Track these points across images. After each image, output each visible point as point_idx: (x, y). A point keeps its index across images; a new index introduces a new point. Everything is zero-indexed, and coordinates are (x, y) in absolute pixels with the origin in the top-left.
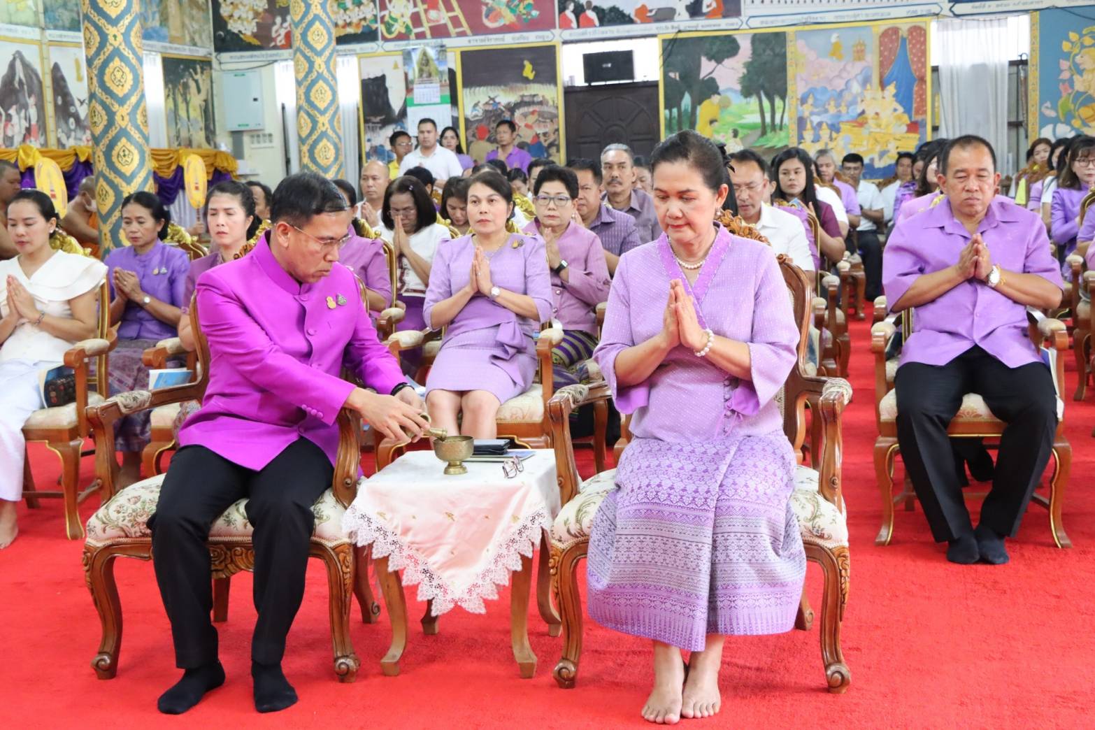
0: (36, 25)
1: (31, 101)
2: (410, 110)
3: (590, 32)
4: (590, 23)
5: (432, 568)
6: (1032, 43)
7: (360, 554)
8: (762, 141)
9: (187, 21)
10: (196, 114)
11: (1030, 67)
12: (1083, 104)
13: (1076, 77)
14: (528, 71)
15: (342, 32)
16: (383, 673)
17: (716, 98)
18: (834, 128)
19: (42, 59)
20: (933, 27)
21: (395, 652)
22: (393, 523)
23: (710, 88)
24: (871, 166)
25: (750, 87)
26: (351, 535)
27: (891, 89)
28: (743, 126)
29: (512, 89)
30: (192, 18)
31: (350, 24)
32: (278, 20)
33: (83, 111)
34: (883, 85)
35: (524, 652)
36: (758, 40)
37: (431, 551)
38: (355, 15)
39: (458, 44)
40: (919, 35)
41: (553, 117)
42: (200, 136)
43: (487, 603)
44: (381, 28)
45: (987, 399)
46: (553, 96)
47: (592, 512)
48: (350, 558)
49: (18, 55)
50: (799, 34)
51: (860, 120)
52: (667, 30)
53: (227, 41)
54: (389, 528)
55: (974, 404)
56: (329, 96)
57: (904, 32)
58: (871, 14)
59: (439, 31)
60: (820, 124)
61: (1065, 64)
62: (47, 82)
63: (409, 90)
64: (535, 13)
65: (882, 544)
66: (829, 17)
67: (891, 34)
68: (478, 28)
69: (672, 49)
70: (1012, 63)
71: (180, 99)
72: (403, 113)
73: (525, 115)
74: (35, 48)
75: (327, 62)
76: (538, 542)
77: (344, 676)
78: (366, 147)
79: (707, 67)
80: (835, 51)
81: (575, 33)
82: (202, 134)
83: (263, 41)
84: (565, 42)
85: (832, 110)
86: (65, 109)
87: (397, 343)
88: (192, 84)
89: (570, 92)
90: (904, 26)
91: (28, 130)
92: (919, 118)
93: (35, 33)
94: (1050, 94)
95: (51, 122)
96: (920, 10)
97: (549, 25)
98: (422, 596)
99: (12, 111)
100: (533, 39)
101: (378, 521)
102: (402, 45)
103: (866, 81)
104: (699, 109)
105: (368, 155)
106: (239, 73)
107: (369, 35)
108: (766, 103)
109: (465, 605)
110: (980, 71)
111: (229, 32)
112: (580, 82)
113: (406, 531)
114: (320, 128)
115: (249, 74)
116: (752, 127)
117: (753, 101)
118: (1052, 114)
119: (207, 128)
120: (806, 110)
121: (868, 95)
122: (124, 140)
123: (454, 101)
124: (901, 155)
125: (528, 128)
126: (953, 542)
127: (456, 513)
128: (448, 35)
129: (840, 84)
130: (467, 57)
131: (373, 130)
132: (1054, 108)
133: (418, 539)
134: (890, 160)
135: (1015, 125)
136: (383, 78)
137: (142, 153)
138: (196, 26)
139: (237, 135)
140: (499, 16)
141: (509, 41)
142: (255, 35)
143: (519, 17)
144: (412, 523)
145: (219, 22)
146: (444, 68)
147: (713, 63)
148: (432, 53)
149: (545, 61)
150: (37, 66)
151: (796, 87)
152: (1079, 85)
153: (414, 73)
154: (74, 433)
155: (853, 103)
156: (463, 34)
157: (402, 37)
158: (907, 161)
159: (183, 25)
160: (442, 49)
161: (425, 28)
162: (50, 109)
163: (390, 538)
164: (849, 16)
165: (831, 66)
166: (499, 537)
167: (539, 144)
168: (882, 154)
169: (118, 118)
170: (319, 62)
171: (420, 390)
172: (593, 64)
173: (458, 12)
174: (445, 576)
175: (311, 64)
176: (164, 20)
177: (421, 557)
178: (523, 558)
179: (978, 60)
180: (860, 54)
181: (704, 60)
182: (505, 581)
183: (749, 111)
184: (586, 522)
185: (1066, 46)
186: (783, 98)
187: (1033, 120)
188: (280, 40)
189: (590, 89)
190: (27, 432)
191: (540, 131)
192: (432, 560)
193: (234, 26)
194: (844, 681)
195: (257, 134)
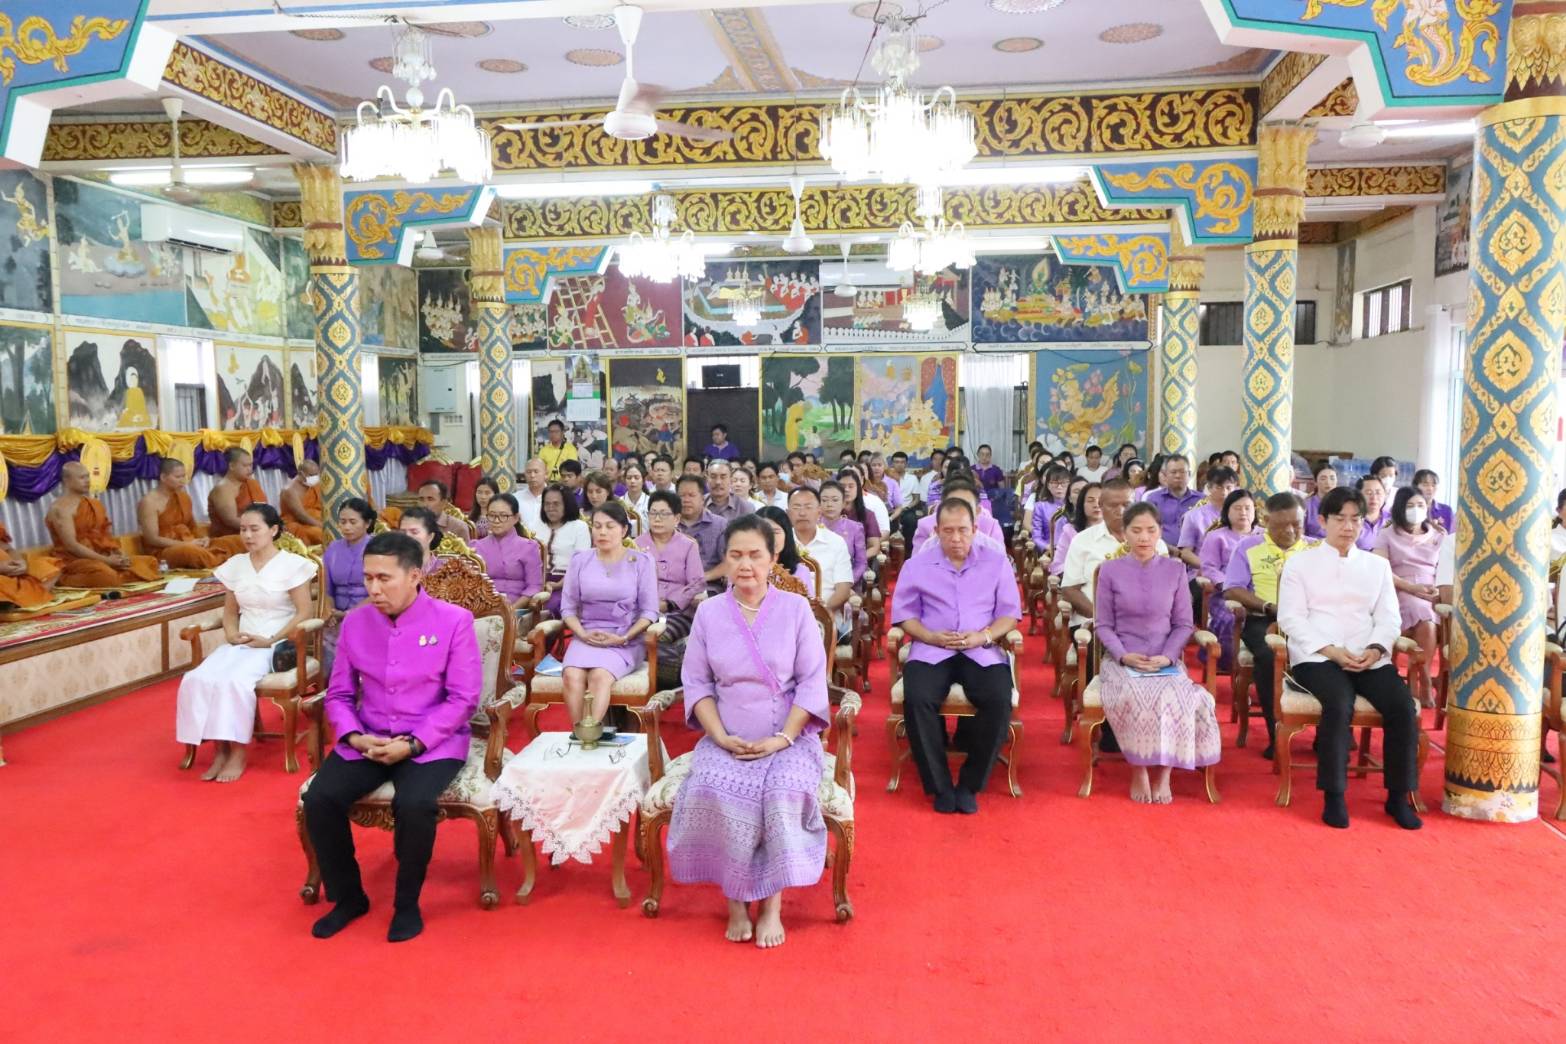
0: (280, 335)
1: (274, 393)
2: (569, 402)
3: (708, 350)
4: (708, 343)
5: (554, 829)
6: (1031, 375)
7: (502, 817)
8: (835, 436)
9: (399, 329)
10: (403, 399)
11: (1029, 392)
12: (1067, 421)
13: (1062, 401)
14: (661, 377)
15: (518, 341)
16: (517, 903)
17: (801, 403)
18: (888, 429)
19: (284, 361)
20: (961, 359)
21: (526, 889)
22: (527, 795)
23: (796, 395)
24: (914, 458)
25: (826, 396)
26: (496, 802)
27: (930, 403)
28: (821, 424)
29: (648, 390)
30: (403, 326)
31: (525, 336)
32: (470, 330)
33: (314, 401)
34: (924, 399)
35: (622, 890)
36: (832, 362)
37: (554, 816)
38: (529, 329)
39: (607, 354)
40: (950, 364)
41: (678, 412)
42: (405, 417)
43: (594, 856)
44: (550, 340)
45: (966, 690)
46: (678, 395)
47: (673, 792)
48: (495, 820)
49: (266, 359)
50: (863, 359)
51: (907, 424)
52: (766, 351)
53: (430, 344)
54: (524, 797)
55: (957, 691)
56: (505, 397)
57: (939, 361)
58: (916, 347)
59: (593, 344)
60: (877, 426)
61: (1054, 391)
62: (288, 379)
63: (569, 386)
64: (667, 333)
65: (891, 792)
66: (885, 348)
67: (930, 363)
68: (623, 343)
69: (770, 366)
70: (1016, 388)
71: (391, 388)
72: (564, 404)
73: (657, 410)
74: (279, 353)
75: (505, 373)
76: (633, 812)
77: (488, 906)
78: (535, 428)
79: (795, 380)
80: (889, 373)
81: (697, 350)
82: (407, 415)
83: (458, 345)
84: (689, 356)
85: (887, 415)
86: (300, 398)
87: (542, 631)
88: (401, 377)
89: (692, 393)
90: (940, 357)
91: (271, 416)
92: (950, 425)
93: (279, 342)
94: (1044, 412)
95: (289, 408)
96: (952, 346)
97: (678, 344)
98: (545, 850)
99: (259, 402)
100: (665, 352)
101: (516, 793)
102: (565, 353)
103: (911, 396)
104: (789, 411)
105: (536, 435)
106: (437, 369)
107: (540, 344)
108: (838, 408)
109: (577, 857)
110: (993, 393)
111: (431, 337)
112: (699, 386)
113: (536, 801)
114: (498, 422)
115: (448, 371)
116: (828, 425)
117: (829, 407)
118: (1045, 426)
119: (411, 410)
120: (868, 415)
121: (913, 406)
122: (344, 440)
123: (603, 397)
124: (936, 451)
125: (657, 419)
126: (939, 795)
127: (574, 789)
128: (600, 347)
129: (892, 397)
130: (615, 364)
131: (540, 415)
132: (1046, 422)
133: (545, 807)
134: (926, 455)
135: (1018, 433)
136: (550, 376)
137: (358, 449)
138: (406, 333)
139: (434, 416)
140: (639, 335)
141: (646, 353)
142: (452, 341)
143: (655, 335)
144: (541, 795)
145: (425, 330)
146: (596, 371)
147: (799, 377)
148: (587, 360)
149: (674, 370)
150: (280, 366)
151: (861, 396)
152: (1064, 408)
153: (572, 374)
154: (294, 692)
155: (902, 411)
156: (611, 347)
157: (565, 347)
158: (938, 456)
159: (396, 332)
160: (595, 358)
161: (583, 341)
162: (288, 399)
163: (525, 806)
164: (899, 347)
165: (886, 383)
166: (605, 806)
167: (667, 431)
168: (923, 450)
169: (340, 423)
170: (499, 372)
171: (559, 668)
172: (709, 373)
173: (608, 330)
174: (564, 835)
175: (493, 373)
176: (381, 329)
177: (546, 820)
178: (622, 823)
179: (993, 385)
180: (907, 376)
181: (793, 375)
182: (607, 840)
183: (826, 414)
184: (668, 799)
185: (1055, 378)
186: (851, 405)
187: (1031, 429)
188: (471, 346)
189: (706, 392)
190: (258, 691)
191: (668, 421)
192: (556, 822)
193: (435, 333)
194: (848, 916)
195: (451, 416)
